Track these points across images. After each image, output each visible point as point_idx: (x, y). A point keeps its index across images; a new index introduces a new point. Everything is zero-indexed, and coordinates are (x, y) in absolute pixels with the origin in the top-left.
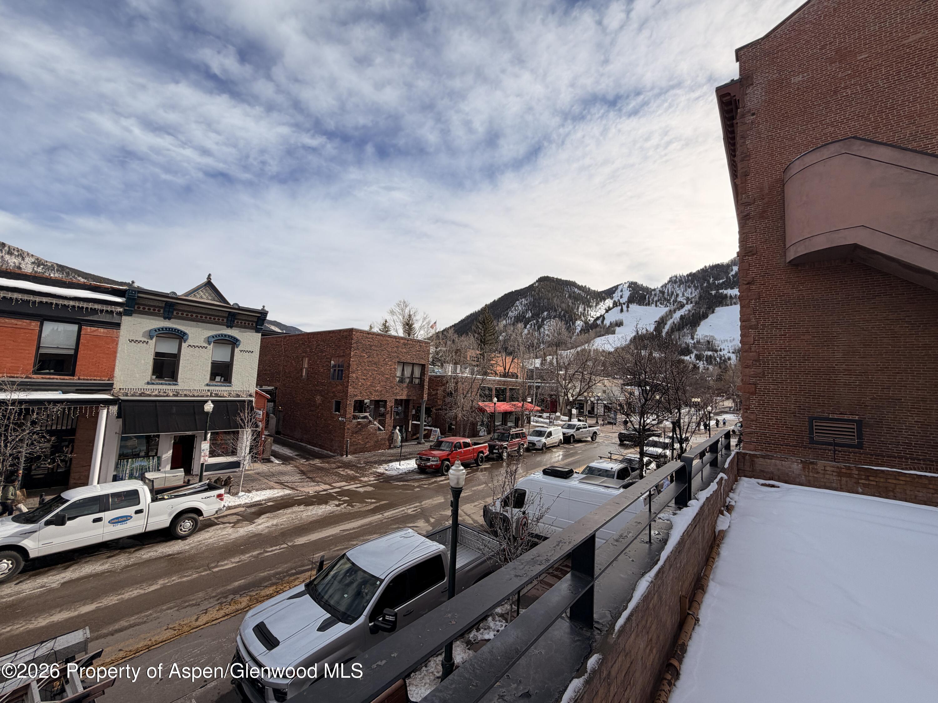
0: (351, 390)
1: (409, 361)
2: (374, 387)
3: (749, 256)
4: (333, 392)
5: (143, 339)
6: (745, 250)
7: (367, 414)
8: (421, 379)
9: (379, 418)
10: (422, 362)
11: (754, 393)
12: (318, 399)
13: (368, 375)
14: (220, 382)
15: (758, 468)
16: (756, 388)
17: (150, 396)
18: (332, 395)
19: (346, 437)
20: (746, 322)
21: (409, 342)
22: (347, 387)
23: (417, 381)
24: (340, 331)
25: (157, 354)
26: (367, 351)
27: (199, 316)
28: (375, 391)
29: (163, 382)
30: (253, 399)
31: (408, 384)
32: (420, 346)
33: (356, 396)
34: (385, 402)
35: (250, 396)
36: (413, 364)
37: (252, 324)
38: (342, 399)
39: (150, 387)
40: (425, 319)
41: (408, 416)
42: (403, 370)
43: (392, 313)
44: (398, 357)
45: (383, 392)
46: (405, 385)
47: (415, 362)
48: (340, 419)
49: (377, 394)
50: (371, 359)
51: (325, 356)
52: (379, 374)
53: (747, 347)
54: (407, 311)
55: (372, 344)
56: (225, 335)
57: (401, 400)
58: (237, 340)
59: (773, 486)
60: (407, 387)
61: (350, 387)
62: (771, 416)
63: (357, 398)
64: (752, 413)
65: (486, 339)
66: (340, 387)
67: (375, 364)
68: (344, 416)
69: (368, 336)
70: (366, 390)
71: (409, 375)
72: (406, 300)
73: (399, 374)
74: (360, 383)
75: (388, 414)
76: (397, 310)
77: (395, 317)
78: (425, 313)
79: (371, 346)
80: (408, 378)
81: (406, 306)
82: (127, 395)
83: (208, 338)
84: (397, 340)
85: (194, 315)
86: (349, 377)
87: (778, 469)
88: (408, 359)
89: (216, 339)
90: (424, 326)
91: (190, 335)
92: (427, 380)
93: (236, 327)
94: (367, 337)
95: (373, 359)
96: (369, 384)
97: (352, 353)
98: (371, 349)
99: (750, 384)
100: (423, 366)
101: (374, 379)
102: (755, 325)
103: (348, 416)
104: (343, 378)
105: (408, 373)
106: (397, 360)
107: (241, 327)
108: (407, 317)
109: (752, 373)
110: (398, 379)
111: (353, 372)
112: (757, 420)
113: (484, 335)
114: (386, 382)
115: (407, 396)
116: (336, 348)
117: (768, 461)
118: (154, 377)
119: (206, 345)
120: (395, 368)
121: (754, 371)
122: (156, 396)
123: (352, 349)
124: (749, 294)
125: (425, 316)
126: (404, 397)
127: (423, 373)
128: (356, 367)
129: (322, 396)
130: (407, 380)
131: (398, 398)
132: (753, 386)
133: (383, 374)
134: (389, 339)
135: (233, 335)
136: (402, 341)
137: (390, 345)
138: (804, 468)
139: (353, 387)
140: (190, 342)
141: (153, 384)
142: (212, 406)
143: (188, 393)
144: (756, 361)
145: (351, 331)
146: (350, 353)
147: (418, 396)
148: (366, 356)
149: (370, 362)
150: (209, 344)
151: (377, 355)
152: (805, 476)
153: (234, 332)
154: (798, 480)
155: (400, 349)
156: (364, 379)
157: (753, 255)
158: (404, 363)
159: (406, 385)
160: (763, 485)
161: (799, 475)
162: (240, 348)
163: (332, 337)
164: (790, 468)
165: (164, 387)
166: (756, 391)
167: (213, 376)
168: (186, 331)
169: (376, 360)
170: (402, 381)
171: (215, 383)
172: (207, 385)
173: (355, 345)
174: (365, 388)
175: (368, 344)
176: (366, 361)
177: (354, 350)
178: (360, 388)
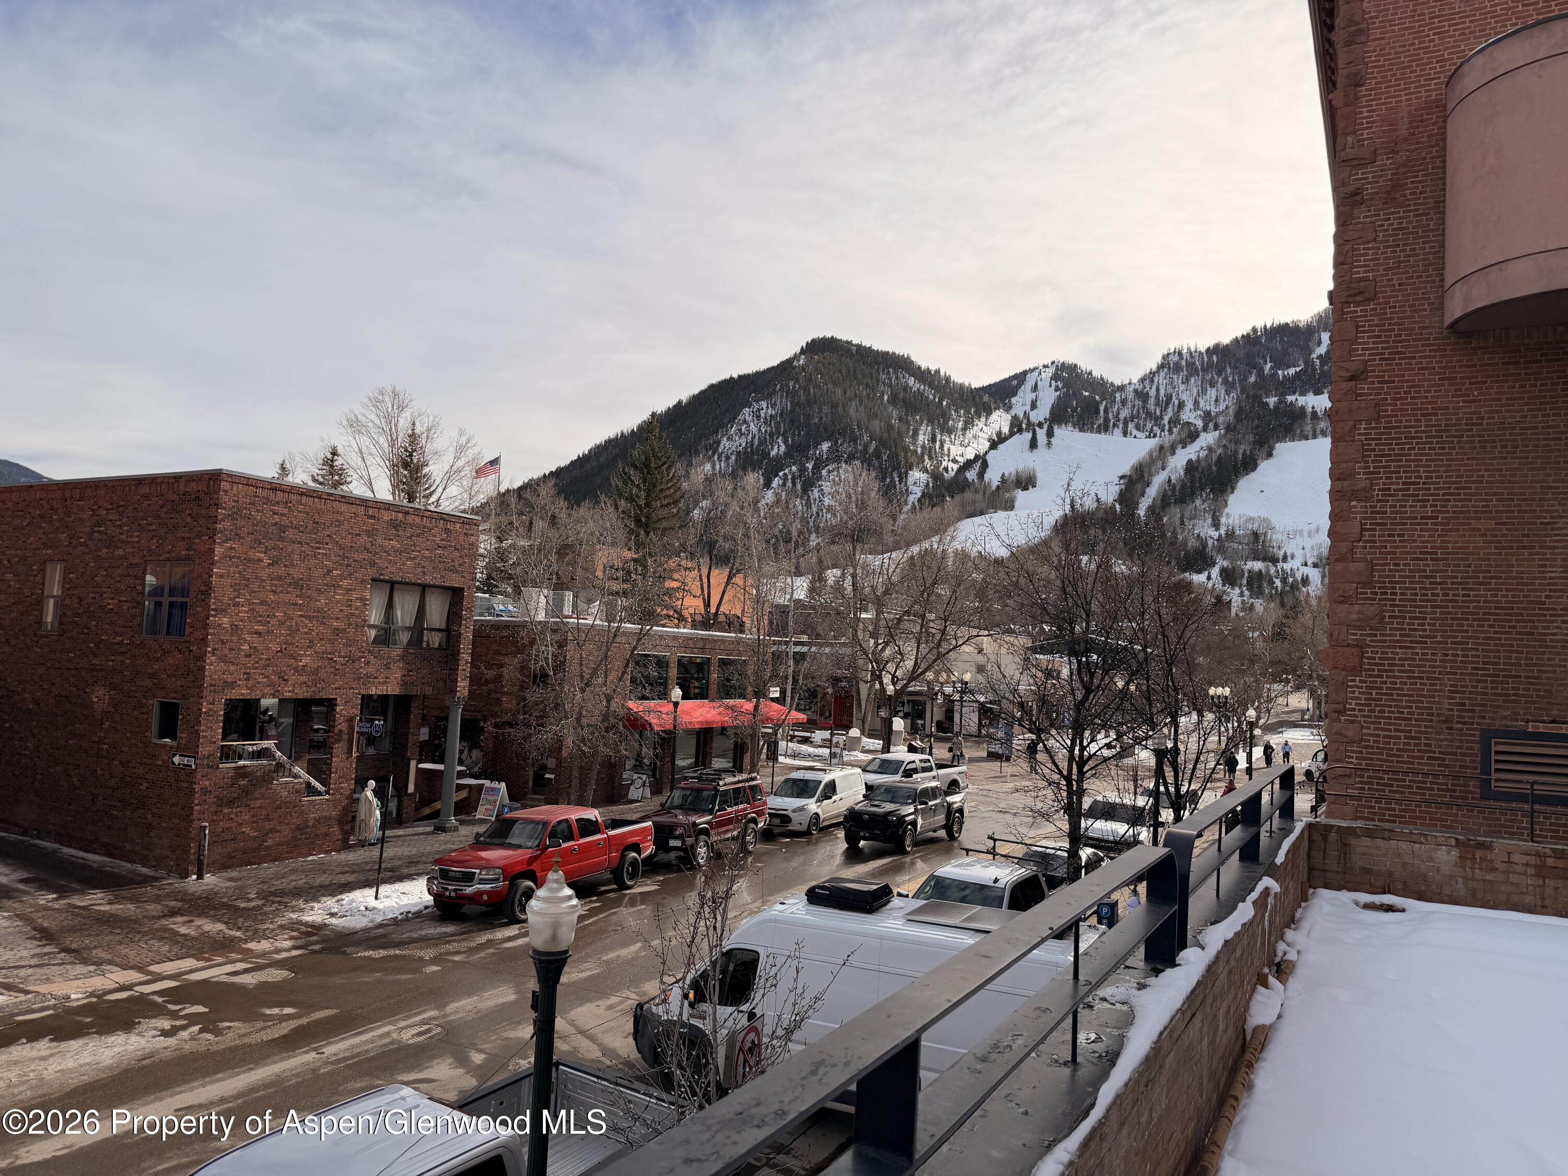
0: (213, 667)
1: (410, 577)
2: (292, 657)
3: (1357, 304)
4: (153, 676)
6: (1349, 288)
7: (265, 744)
8: (450, 632)
9: (308, 757)
10: (455, 581)
11: (1356, 670)
12: (100, 697)
13: (273, 622)
15: (1357, 861)
16: (1362, 657)
18: (148, 682)
19: (196, 815)
20: (1344, 480)
21: (410, 519)
22: (201, 657)
23: (435, 640)
24: (176, 478)
26: (270, 544)
28: (296, 669)
31: (406, 649)
32: (447, 531)
33: (232, 685)
34: (331, 703)
36: (424, 588)
38: (184, 697)
40: (461, 450)
41: (405, 746)
42: (390, 605)
43: (355, 425)
44: (372, 564)
45: (323, 675)
46: (396, 652)
47: (428, 579)
48: (177, 760)
49: (304, 678)
50: (281, 571)
51: (122, 558)
52: (310, 618)
53: (1344, 547)
54: (404, 422)
55: (285, 521)
57: (384, 698)
59: (1390, 909)
60: (403, 658)
61: (210, 658)
62: (1396, 730)
63: (235, 694)
64: (1352, 722)
65: (654, 517)
66: (175, 659)
67: (297, 584)
68: (190, 750)
69: (271, 495)
70: (265, 667)
71: (409, 621)
72: (399, 388)
73: (375, 616)
74: (246, 647)
75: (338, 741)
76: (371, 417)
77: (365, 441)
78: (462, 433)
79: (282, 529)
80: (408, 628)
81: (402, 408)
84: (371, 512)
86: (206, 626)
87: (1404, 865)
88: (407, 570)
90: (459, 471)
92: (467, 635)
94: (268, 501)
95: (291, 570)
96: (275, 647)
97: (218, 550)
98: (281, 539)
99: (1348, 645)
100: (456, 595)
101: (293, 631)
102: (1364, 490)
103: (203, 750)
104: (188, 630)
105: (405, 611)
106: (372, 572)
108: (402, 439)
109: (1355, 616)
110: (373, 633)
111: (221, 611)
112: (1362, 740)
113: (648, 505)
114: (331, 641)
115: (404, 684)
116: (162, 531)
117: (1381, 843)
120: (363, 599)
121: (1359, 612)
123: (218, 538)
124: (1356, 404)
125: (464, 440)
126: (392, 689)
127: (454, 614)
128: (229, 593)
129: (114, 687)
130: (404, 637)
131: (373, 691)
132: (1356, 651)
133: (322, 617)
134: (343, 508)
136: (386, 516)
137: (346, 526)
138: (1462, 858)
139: (223, 659)
144: (1364, 584)
145: (214, 478)
146: (213, 551)
147: (440, 685)
148: (267, 561)
149: (279, 578)
151: (304, 557)
152: (1466, 879)
154: (1447, 890)
155: (380, 541)
156: (259, 634)
157: (1369, 300)
158: (392, 585)
159: (399, 652)
160: (1368, 906)
161: (1451, 877)
163: (146, 497)
164: (1431, 860)
166: (1362, 664)
169: (296, 573)
170: (385, 637)
173: (227, 524)
174: (263, 662)
175: (271, 521)
176: (264, 575)
177: (226, 541)
178: (244, 660)
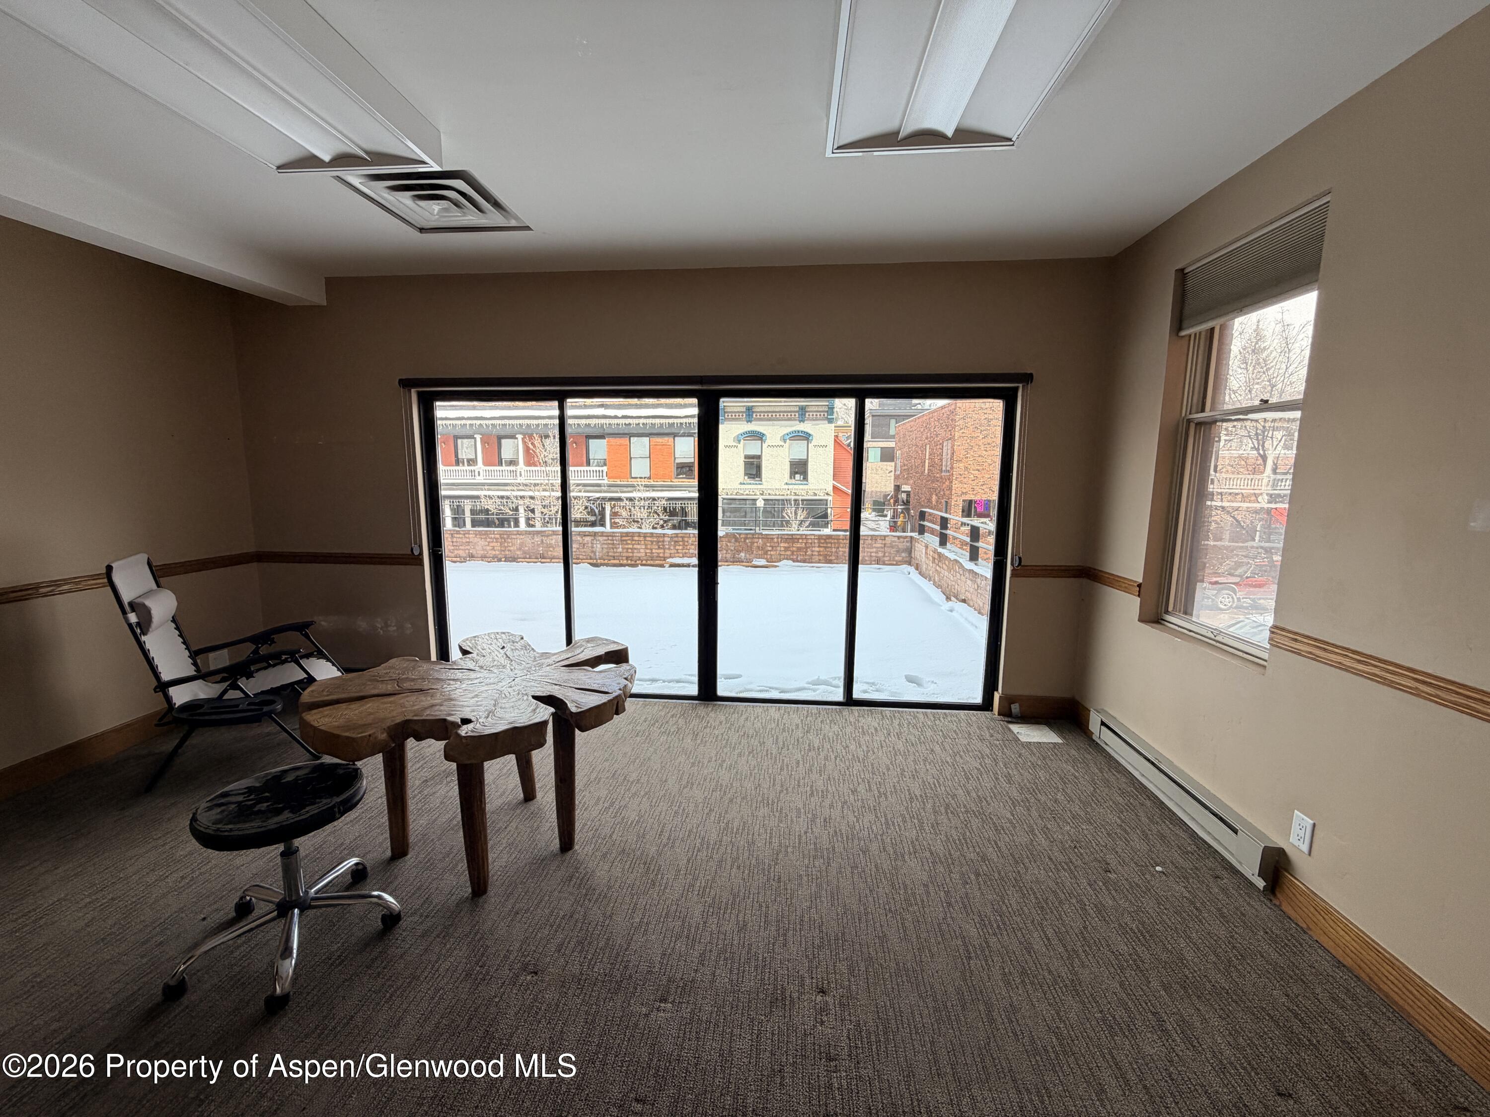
0: (956, 486)
4: (943, 490)
5: (734, 444)
13: (986, 464)
14: (800, 480)
17: (743, 495)
18: (943, 493)
22: (951, 482)
25: (746, 457)
26: (983, 428)
27: (774, 414)
29: (753, 482)
30: (830, 498)
33: (966, 493)
35: (827, 494)
37: (824, 415)
38: (949, 499)
39: (743, 486)
51: (939, 441)
55: (991, 417)
56: (798, 432)
58: (810, 435)
61: (955, 482)
63: (967, 497)
66: (948, 483)
70: (982, 485)
74: (972, 476)
79: (989, 420)
82: (727, 495)
83: (784, 436)
85: (770, 414)
86: (953, 468)
89: (791, 436)
91: (768, 435)
93: (807, 420)
94: (982, 408)
95: (994, 440)
96: (987, 476)
97: (957, 434)
98: (989, 425)
104: (950, 470)
107: (813, 420)
111: (959, 461)
116: (946, 428)
118: (746, 477)
119: (782, 443)
122: (747, 495)
123: (957, 429)
128: (963, 452)
129: (936, 495)
135: (805, 430)
139: (961, 482)
140: (769, 442)
141: (744, 484)
142: (763, 502)
143: (771, 492)
146: (954, 435)
148: (981, 437)
149: (988, 444)
150: (785, 442)
153: (806, 427)
162: (814, 442)
165: (753, 487)
167: (793, 474)
168: (764, 432)
171: (793, 481)
172: (787, 484)
173: (961, 422)
174: (980, 483)
175: (983, 418)
176: (980, 443)
177: (961, 429)
178: (971, 482)
